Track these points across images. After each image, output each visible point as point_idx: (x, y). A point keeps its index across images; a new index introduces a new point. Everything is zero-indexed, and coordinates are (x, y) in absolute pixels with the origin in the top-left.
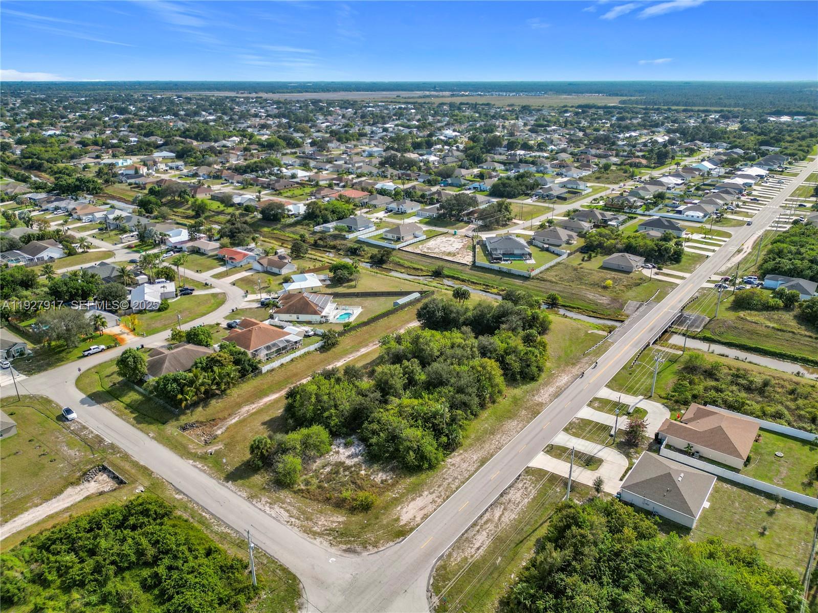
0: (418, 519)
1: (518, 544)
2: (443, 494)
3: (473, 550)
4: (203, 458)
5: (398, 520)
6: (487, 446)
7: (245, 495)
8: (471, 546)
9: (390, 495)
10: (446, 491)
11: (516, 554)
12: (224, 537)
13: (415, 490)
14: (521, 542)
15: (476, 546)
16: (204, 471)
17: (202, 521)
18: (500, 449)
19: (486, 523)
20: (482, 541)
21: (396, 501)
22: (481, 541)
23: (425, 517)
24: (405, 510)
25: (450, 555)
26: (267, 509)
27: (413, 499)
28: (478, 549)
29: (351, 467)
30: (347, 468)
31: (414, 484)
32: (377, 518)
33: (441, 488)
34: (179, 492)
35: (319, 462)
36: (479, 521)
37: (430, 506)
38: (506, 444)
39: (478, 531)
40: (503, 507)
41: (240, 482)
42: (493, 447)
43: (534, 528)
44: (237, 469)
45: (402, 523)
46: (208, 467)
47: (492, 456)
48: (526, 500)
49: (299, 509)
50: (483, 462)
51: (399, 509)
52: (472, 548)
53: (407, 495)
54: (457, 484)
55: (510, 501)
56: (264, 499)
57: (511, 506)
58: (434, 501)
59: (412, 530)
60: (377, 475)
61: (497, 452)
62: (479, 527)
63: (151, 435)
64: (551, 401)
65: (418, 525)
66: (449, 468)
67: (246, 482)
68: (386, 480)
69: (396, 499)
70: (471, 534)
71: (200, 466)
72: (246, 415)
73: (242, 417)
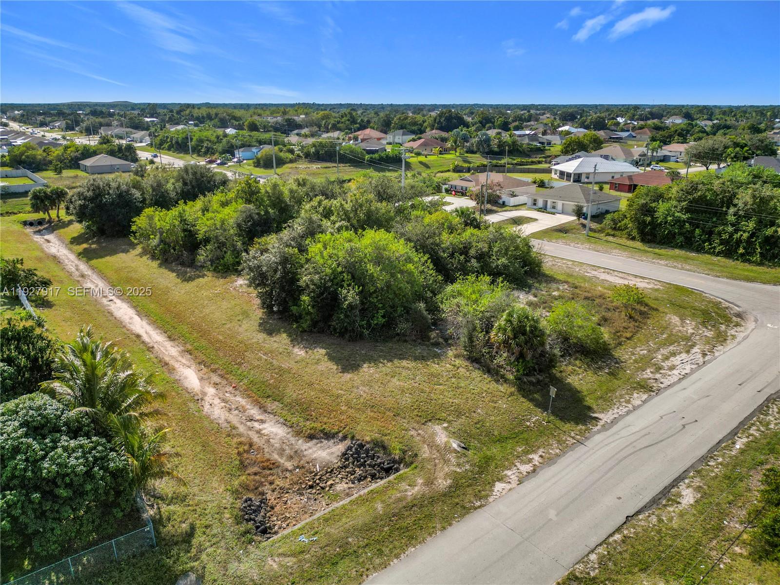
0: (646, 281)
2: (587, 268)
5: (655, 290)
23: (641, 277)
27: (604, 280)
32: (656, 299)
58: (605, 272)
59: (669, 284)
72: (254, 412)
73: (258, 417)
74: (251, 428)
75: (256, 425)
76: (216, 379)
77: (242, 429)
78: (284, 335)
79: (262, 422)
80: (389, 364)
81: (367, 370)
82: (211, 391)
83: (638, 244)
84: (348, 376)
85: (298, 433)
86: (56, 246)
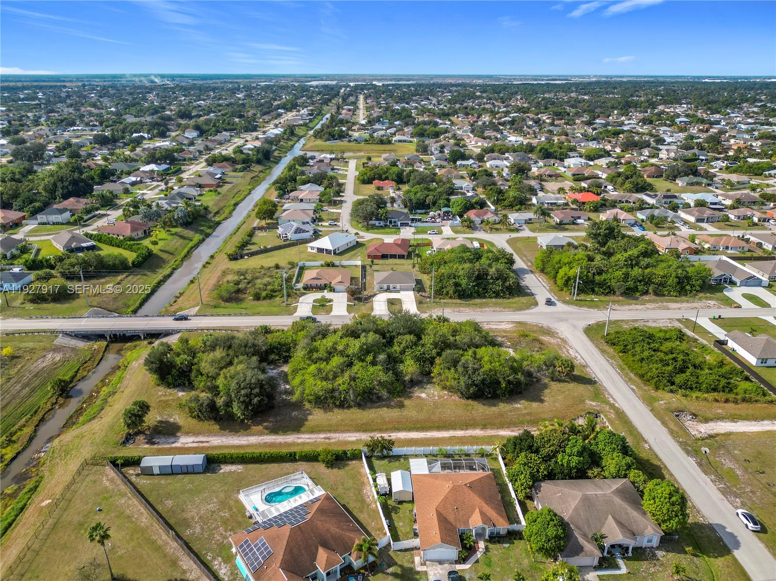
0: (505, 323)
1: (476, 304)
4: (607, 402)
5: (515, 327)
7: (588, 369)
9: (505, 334)
11: (481, 303)
12: (613, 357)
14: (473, 304)
15: (493, 309)
16: (609, 394)
17: (622, 369)
19: (478, 311)
21: (506, 331)
23: (502, 322)
24: (507, 328)
26: (579, 357)
27: (496, 328)
29: (512, 348)
30: (515, 348)
32: (523, 331)
34: (632, 389)
37: (492, 324)
39: (485, 311)
41: (587, 377)
43: (460, 304)
44: (585, 384)
46: (604, 396)
49: (561, 350)
52: (496, 309)
56: (578, 362)
58: (488, 324)
59: (513, 322)
60: (502, 340)
63: (646, 446)
65: (509, 322)
67: (582, 375)
68: (500, 338)
70: (489, 311)
71: (611, 399)
80: (545, 394)
83: (459, 301)
86: (224, 440)
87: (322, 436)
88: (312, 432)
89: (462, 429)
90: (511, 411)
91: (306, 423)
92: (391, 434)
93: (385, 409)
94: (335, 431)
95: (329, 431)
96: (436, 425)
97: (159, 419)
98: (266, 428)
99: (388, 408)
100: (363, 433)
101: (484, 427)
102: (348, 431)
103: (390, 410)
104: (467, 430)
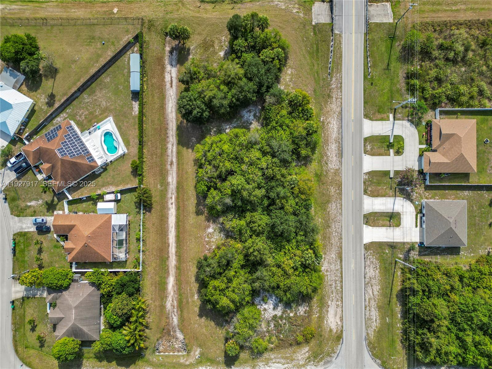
0: (339, 323)
1: (389, 304)
2: (338, 297)
3: (375, 323)
4: (199, 364)
5: (331, 330)
6: (333, 241)
8: (372, 321)
9: (315, 316)
10: (338, 294)
11: (392, 311)
13: (323, 305)
14: (390, 301)
15: (374, 320)
18: (341, 238)
19: (369, 302)
20: (375, 314)
21: (321, 318)
22: (374, 316)
23: (342, 319)
24: (329, 322)
25: (368, 334)
27: (327, 311)
28: (376, 320)
29: (282, 315)
30: (281, 318)
31: (319, 300)
32: (321, 336)
33: (334, 294)
35: (264, 325)
36: (366, 303)
37: (338, 310)
38: (342, 231)
39: (369, 310)
40: (370, 285)
41: (236, 363)
42: (337, 239)
43: (390, 288)
44: (225, 357)
45: (335, 331)
46: (209, 365)
47: (341, 248)
48: (377, 271)
49: (283, 358)
50: (340, 256)
51: (326, 323)
52: (373, 322)
53: (322, 310)
54: (339, 285)
55: (370, 278)
56: (260, 365)
57: (373, 281)
58: (338, 305)
59: (342, 331)
60: (299, 310)
61: (342, 243)
62: (368, 307)
64: (341, 162)
65: (342, 327)
66: (328, 275)
67: (240, 361)
68: (306, 310)
69: (319, 317)
70: (367, 313)
72: (175, 310)
73: (175, 313)
74: (172, 316)
75: (173, 315)
76: (175, 289)
77: (170, 315)
78: (198, 285)
79: (175, 315)
80: (209, 321)
81: (203, 319)
82: (172, 293)
84: (198, 318)
85: (178, 326)
86: (173, 97)
87: (174, 160)
88: (179, 153)
89: (176, 252)
90: (191, 290)
91: (185, 148)
92: (174, 205)
93: (196, 202)
94: (178, 168)
95: (178, 164)
96: (181, 236)
97: (192, 48)
98: (181, 123)
99: (196, 204)
100: (175, 186)
101: (178, 268)
102: (178, 176)
103: (194, 205)
104: (176, 255)
